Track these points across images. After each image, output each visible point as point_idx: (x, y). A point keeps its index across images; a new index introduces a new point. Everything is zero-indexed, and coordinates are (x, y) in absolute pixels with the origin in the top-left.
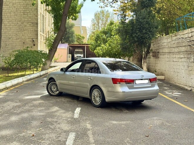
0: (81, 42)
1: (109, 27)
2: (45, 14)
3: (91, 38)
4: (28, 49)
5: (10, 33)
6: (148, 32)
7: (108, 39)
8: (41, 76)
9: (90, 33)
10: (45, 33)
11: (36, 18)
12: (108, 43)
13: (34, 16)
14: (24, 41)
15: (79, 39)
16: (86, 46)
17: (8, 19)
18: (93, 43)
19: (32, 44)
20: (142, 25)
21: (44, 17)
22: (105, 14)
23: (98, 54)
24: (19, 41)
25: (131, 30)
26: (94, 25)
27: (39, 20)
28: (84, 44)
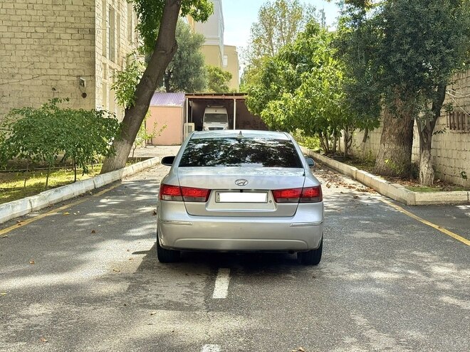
0: (224, 88)
1: (304, 40)
2: (116, 5)
3: (249, 77)
4: (57, 105)
5: (13, 59)
6: (443, 48)
7: (302, 75)
8: (96, 190)
9: (248, 64)
10: (116, 61)
11: (91, 14)
12: (303, 87)
13: (84, 9)
14: (54, 84)
15: (215, 79)
16: (235, 98)
17: (6, 17)
18: (257, 90)
19: (79, 94)
20: (421, 25)
21: (116, 13)
22: (290, 8)
23: (274, 122)
24: (39, 82)
25: (384, 41)
26: (258, 41)
27: (98, 22)
28: (232, 95)
